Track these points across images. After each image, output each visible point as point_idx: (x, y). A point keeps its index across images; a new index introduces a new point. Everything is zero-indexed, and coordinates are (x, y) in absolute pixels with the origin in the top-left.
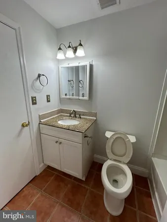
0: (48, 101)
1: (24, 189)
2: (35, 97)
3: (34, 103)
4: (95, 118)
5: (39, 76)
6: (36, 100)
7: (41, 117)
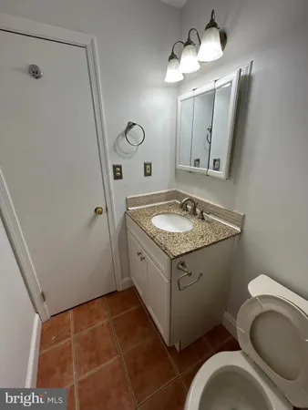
0: (148, 174)
1: (96, 301)
2: (120, 167)
3: (118, 176)
4: (239, 229)
5: (131, 126)
6: (121, 172)
7: (129, 202)
